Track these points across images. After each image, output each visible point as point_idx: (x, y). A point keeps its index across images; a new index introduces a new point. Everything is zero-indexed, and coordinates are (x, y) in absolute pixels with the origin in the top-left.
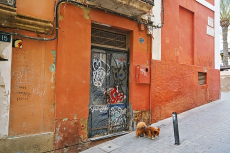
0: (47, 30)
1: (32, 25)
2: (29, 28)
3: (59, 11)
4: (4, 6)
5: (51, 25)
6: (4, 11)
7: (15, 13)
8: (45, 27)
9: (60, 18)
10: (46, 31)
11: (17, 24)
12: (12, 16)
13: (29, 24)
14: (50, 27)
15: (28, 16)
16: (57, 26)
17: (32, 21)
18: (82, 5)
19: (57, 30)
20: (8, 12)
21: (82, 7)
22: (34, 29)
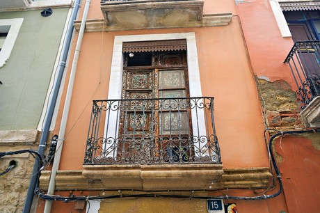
0: (265, 182)
1: (244, 179)
2: (241, 184)
3: (274, 151)
4: (209, 165)
5: (268, 173)
6: (210, 171)
7: (222, 171)
8: (261, 179)
9: (278, 160)
10: (263, 183)
11: (226, 183)
12: (219, 175)
13: (240, 179)
14: (268, 177)
15: (236, 169)
16: (277, 172)
17: (243, 175)
18: (305, 132)
19: (279, 178)
20: (214, 171)
21: (305, 135)
22: (247, 184)
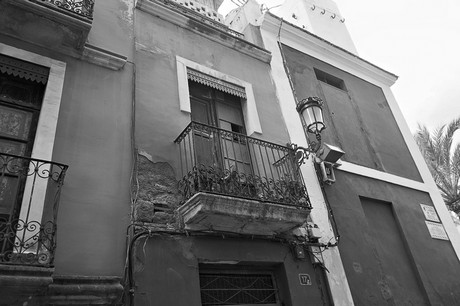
0: (112, 297)
1: (83, 293)
2: (76, 300)
3: (134, 255)
4: (31, 268)
5: (119, 286)
6: (30, 278)
7: (51, 278)
8: (107, 293)
9: (137, 268)
10: (109, 300)
11: (53, 297)
12: (44, 285)
13: (76, 293)
14: (117, 291)
15: (75, 276)
16: (131, 285)
17: (82, 286)
18: (178, 234)
19: (131, 293)
20: (37, 278)
21: (177, 238)
22: (86, 300)
